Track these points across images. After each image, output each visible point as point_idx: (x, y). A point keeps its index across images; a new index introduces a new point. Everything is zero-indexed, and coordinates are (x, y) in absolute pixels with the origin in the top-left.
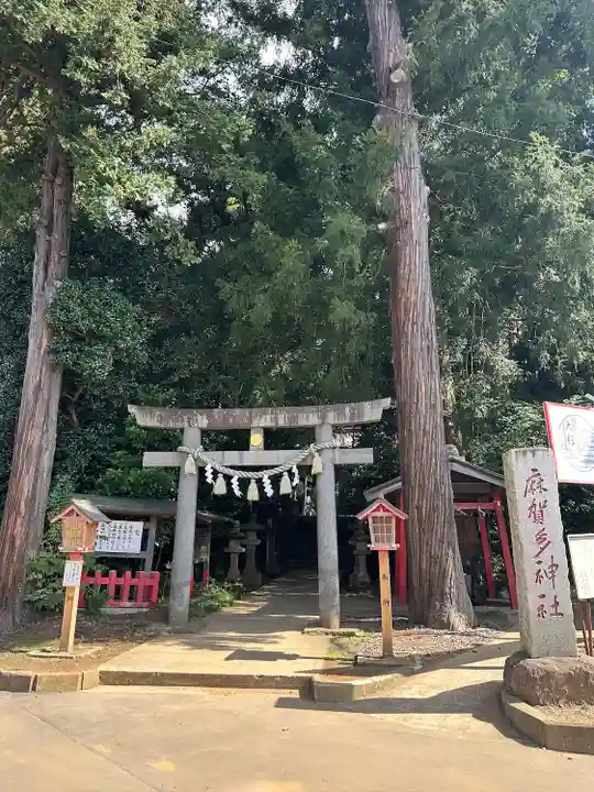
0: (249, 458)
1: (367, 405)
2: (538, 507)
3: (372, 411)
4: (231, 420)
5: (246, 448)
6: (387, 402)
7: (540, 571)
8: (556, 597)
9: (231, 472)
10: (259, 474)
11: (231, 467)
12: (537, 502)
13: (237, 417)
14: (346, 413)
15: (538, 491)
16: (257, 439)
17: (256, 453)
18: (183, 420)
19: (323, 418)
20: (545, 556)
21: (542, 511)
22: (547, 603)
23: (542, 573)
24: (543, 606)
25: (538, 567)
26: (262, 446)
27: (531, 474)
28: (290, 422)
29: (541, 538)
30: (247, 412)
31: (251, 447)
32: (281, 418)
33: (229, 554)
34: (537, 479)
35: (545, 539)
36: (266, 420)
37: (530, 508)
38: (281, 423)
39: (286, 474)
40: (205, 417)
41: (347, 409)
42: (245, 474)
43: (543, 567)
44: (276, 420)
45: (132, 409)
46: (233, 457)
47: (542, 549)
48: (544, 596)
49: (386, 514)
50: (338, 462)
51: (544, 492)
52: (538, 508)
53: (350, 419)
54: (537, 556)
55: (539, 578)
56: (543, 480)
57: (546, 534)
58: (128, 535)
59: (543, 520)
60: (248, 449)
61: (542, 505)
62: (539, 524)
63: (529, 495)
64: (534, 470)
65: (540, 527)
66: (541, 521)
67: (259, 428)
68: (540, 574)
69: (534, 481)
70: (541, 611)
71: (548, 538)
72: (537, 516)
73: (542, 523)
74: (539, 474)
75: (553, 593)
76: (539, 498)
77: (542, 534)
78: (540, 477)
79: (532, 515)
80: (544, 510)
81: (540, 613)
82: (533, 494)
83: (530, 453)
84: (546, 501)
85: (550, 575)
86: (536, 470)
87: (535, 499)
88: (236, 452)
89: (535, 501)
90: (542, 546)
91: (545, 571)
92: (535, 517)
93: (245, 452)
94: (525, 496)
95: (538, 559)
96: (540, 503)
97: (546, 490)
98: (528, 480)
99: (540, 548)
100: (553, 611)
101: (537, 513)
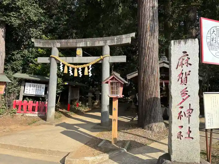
0: (76, 60)
1: (124, 36)
2: (184, 75)
3: (127, 39)
4: (69, 44)
5: (75, 55)
6: (133, 35)
7: (181, 112)
8: (189, 128)
9: (69, 65)
11: (69, 63)
13: (70, 43)
14: (115, 40)
15: (185, 65)
16: (79, 52)
17: (79, 58)
18: (51, 45)
19: (105, 42)
20: (186, 104)
21: (186, 77)
22: (184, 131)
23: (182, 114)
24: (181, 132)
25: (180, 110)
26: (82, 56)
27: (182, 54)
28: (92, 45)
29: (185, 93)
30: (75, 40)
32: (88, 43)
33: (88, 97)
34: (186, 58)
35: (187, 94)
36: (82, 44)
37: (180, 75)
38: (88, 45)
40: (59, 43)
41: (116, 38)
42: (74, 66)
43: (184, 110)
44: (86, 44)
45: (33, 40)
46: (70, 59)
48: (182, 127)
49: (116, 81)
51: (188, 65)
53: (117, 43)
54: (181, 103)
55: (180, 117)
56: (189, 58)
57: (187, 91)
58: (39, 89)
59: (186, 83)
60: (76, 56)
61: (187, 74)
62: (184, 85)
63: (180, 68)
64: (185, 52)
65: (185, 87)
66: (185, 83)
67: (80, 47)
68: (181, 114)
69: (184, 59)
70: (180, 135)
71: (189, 93)
72: (183, 80)
73: (185, 85)
74: (188, 55)
75: (188, 125)
76: (186, 69)
77: (185, 90)
78: (188, 56)
79: (180, 80)
80: (188, 77)
81: (179, 136)
82: (182, 67)
83: (182, 42)
84: (190, 71)
85: (187, 115)
86: (186, 52)
87: (183, 70)
88: (71, 57)
89: (183, 71)
90: (184, 98)
91: (184, 113)
92: (182, 81)
93: (74, 58)
94: (177, 68)
95: (181, 105)
96: (186, 72)
97: (190, 64)
98: (180, 59)
99: (183, 99)
100: (187, 136)
101: (183, 78)
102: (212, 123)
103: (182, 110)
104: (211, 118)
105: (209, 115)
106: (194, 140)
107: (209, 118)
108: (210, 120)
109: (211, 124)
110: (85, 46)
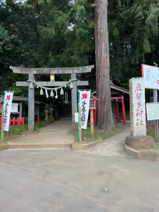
0: (50, 84)
1: (87, 67)
3: (88, 69)
4: (44, 72)
6: (93, 66)
7: (138, 113)
9: (45, 88)
10: (54, 89)
11: (43, 86)
12: (139, 93)
13: (45, 70)
14: (80, 70)
16: (52, 78)
17: (53, 82)
18: (28, 72)
19: (73, 71)
20: (140, 109)
22: (139, 122)
23: (138, 114)
26: (54, 80)
28: (63, 72)
29: (139, 104)
31: (51, 80)
33: (45, 113)
34: (139, 87)
36: (55, 72)
37: (136, 95)
38: (60, 73)
39: (62, 89)
40: (35, 71)
41: (81, 68)
42: (49, 89)
44: (58, 71)
45: (11, 67)
46: (45, 83)
48: (138, 120)
49: (93, 99)
50: (78, 85)
52: (139, 95)
53: (82, 72)
54: (138, 109)
55: (137, 115)
56: (141, 87)
58: (13, 107)
60: (50, 81)
63: (137, 91)
65: (139, 101)
66: (139, 99)
67: (53, 74)
70: (137, 124)
75: (141, 119)
79: (137, 97)
80: (141, 96)
83: (138, 78)
84: (141, 93)
85: (140, 114)
86: (139, 84)
88: (47, 82)
90: (139, 106)
93: (49, 82)
94: (135, 92)
95: (138, 110)
97: (141, 90)
98: (136, 87)
100: (141, 124)
103: (138, 112)
106: (143, 125)
110: (58, 73)
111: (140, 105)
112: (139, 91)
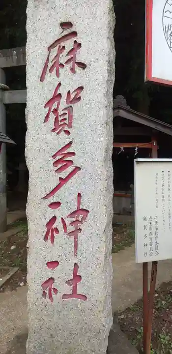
2: (63, 100)
7: (54, 218)
8: (76, 266)
12: (63, 91)
15: (68, 67)
20: (67, 195)
21: (70, 109)
22: (62, 274)
23: (58, 224)
24: (51, 280)
25: (51, 213)
27: (60, 33)
29: (65, 160)
34: (69, 44)
35: (71, 162)
37: (50, 103)
41: (15, 52)
43: (62, 213)
47: (63, 181)
48: (56, 263)
50: (7, 102)
51: (77, 68)
55: (51, 232)
56: (80, 45)
57: (73, 154)
59: (70, 126)
61: (72, 96)
62: (63, 133)
63: (50, 77)
64: (66, 25)
65: (64, 139)
66: (66, 128)
68: (54, 226)
69: (64, 47)
70: (48, 289)
71: (77, 161)
72: (60, 119)
73: (67, 132)
74: (74, 34)
75: (74, 260)
76: (69, 81)
77: (65, 152)
78: (75, 39)
79: (52, 117)
81: (47, 292)
82: (58, 75)
84: (81, 88)
85: (71, 228)
86: (69, 25)
87: (60, 84)
89: (61, 88)
90: (63, 175)
91: (63, 220)
92: (56, 120)
94: (42, 79)
95: (53, 200)
96: (69, 92)
97: (83, 66)
98: (50, 48)
99: (60, 178)
100: (70, 290)
101: (60, 112)
102: (154, 246)
103: (58, 214)
104: (154, 231)
105: (146, 223)
106: (87, 304)
107: (147, 231)
108: (148, 237)
109: (151, 249)
111: (70, 169)
112: (65, 71)
